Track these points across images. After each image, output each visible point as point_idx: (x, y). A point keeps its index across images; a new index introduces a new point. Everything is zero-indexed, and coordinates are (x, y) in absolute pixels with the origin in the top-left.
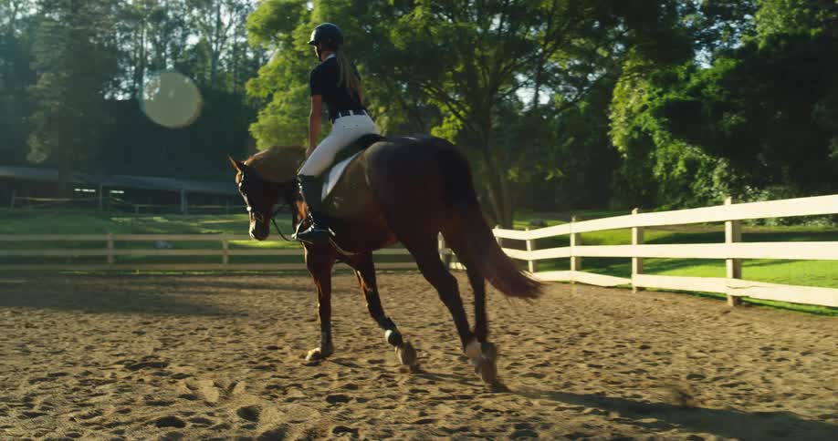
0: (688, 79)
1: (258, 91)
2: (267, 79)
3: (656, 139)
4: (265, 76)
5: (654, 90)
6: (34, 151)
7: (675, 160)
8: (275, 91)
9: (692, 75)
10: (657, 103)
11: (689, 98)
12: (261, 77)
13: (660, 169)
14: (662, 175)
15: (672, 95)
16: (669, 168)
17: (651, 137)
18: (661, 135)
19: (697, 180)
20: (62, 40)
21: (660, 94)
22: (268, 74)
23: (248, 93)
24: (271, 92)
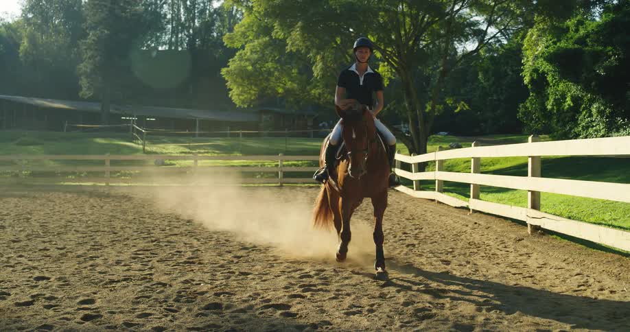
0: (577, 31)
1: (233, 43)
2: (240, 33)
3: (549, 78)
4: (238, 31)
5: (551, 40)
6: (84, 89)
7: (564, 97)
8: (246, 43)
9: (580, 27)
10: (551, 50)
11: (576, 46)
12: (235, 32)
13: (551, 104)
14: (553, 109)
15: (562, 44)
16: (559, 102)
17: (546, 78)
18: (553, 76)
19: (581, 113)
20: (106, 6)
21: (555, 43)
22: (240, 29)
23: (225, 44)
24: (244, 43)
